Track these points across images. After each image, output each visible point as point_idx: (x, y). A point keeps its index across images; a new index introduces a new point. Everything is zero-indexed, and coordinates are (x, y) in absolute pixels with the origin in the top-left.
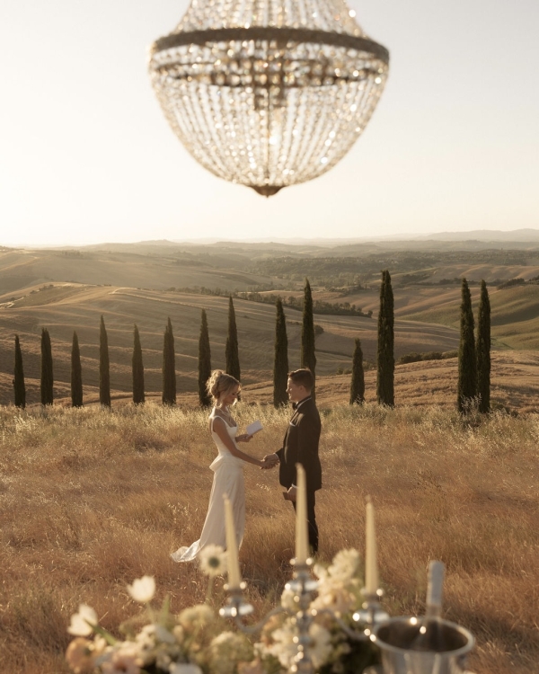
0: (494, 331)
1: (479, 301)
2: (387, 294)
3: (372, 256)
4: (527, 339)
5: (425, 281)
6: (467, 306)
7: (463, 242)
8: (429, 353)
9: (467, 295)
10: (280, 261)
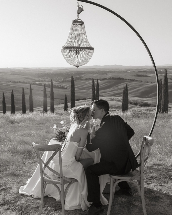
0: (100, 92)
1: (96, 84)
2: (73, 82)
3: (67, 72)
4: (108, 94)
5: (81, 79)
6: (93, 85)
7: (91, 68)
8: (83, 98)
9: (93, 82)
10: (41, 74)
